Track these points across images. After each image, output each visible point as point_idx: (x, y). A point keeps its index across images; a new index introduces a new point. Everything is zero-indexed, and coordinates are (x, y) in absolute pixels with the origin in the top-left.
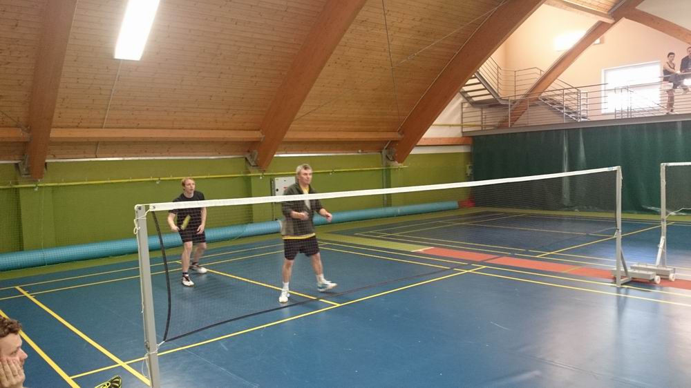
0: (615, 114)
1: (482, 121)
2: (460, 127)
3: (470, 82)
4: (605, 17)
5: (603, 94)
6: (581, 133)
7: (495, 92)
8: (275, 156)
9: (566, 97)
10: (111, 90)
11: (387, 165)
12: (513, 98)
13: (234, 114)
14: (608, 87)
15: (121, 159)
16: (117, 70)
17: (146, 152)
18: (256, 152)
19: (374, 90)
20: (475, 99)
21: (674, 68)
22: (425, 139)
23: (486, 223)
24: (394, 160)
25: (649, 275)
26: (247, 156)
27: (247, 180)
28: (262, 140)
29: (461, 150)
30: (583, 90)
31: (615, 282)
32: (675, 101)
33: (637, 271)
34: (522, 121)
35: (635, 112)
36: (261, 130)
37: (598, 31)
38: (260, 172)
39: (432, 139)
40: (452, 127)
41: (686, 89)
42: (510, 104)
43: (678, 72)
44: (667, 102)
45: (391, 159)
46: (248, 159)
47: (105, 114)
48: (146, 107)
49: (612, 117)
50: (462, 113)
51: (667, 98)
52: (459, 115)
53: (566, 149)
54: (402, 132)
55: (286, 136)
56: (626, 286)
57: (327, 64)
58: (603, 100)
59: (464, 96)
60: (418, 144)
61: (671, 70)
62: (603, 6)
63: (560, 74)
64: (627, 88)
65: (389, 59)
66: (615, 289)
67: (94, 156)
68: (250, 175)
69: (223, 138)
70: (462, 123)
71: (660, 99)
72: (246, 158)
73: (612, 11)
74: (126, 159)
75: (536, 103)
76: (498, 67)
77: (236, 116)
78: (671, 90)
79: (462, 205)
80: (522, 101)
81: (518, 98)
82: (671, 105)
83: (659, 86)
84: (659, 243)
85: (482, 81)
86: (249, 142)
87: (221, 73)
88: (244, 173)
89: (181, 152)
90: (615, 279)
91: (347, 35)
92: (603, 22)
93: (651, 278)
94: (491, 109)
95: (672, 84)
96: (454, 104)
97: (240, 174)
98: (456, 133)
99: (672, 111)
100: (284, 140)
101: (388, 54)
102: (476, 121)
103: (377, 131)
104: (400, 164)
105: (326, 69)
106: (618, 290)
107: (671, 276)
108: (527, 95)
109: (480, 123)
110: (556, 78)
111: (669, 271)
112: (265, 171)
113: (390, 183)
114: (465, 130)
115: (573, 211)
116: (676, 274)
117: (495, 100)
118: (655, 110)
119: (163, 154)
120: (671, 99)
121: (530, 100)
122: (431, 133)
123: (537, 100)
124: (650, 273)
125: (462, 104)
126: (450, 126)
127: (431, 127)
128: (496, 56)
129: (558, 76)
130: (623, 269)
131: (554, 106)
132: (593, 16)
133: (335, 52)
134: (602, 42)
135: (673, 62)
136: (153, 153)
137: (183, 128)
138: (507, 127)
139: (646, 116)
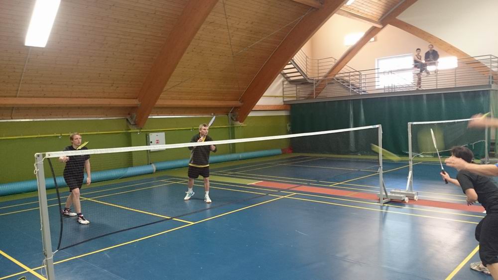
0: (384, 89)
1: (297, 94)
2: (282, 98)
3: (287, 67)
4: (377, 24)
5: (376, 75)
6: (362, 103)
7: (304, 73)
8: (149, 117)
9: (351, 77)
10: (23, 69)
11: (232, 124)
12: (317, 78)
13: (118, 87)
14: (380, 71)
15: (31, 120)
16: (28, 54)
17: (51, 115)
18: (135, 115)
19: (221, 71)
20: (292, 79)
21: (420, 59)
22: (258, 106)
23: (300, 164)
24: (237, 121)
25: (401, 197)
26: (128, 117)
27: (128, 135)
28: (139, 106)
29: (283, 113)
30: (363, 73)
31: (379, 203)
32: (422, 81)
33: (393, 195)
34: (323, 94)
35: (397, 88)
36: (138, 99)
37: (372, 32)
38: (137, 129)
39: (263, 106)
40: (277, 98)
41: (428, 73)
42: (314, 82)
43: (424, 61)
44: (416, 81)
45: (235, 119)
46: (129, 119)
47: (19, 87)
48: (51, 82)
49: (382, 91)
50: (283, 88)
51: (417, 79)
52: (281, 90)
53: (351, 113)
54: (242, 100)
55: (157, 103)
56: (387, 205)
57: (186, 52)
58: (376, 79)
59: (284, 77)
60: (253, 109)
61: (419, 60)
62: (375, 16)
63: (348, 62)
64: (391, 72)
65: (231, 49)
66: (379, 207)
67: (10, 118)
68: (130, 131)
69: (109, 105)
70: (283, 95)
71: (413, 79)
72: (127, 120)
73: (381, 20)
74: (35, 120)
75: (333, 81)
76: (307, 57)
77: (118, 89)
78: (419, 73)
79: (284, 152)
80: (322, 81)
81: (320, 78)
82: (419, 83)
83: (412, 71)
84: (408, 175)
85: (296, 66)
86: (130, 107)
87: (107, 57)
88: (126, 130)
89: (77, 115)
90: (379, 200)
91: (200, 32)
92: (376, 27)
93: (402, 199)
94: (302, 85)
95: (419, 69)
96: (277, 81)
97: (123, 130)
98: (279, 102)
99: (420, 87)
100: (155, 106)
101: (230, 46)
102: (293, 93)
103: (224, 100)
104: (241, 124)
105: (185, 56)
106: (382, 207)
107: (416, 197)
108: (326, 76)
109: (295, 95)
110: (345, 65)
111: (414, 194)
112: (141, 128)
113: (234, 136)
114: (285, 100)
115: (357, 155)
116: (419, 196)
117: (305, 79)
118: (410, 87)
119: (64, 116)
120: (420, 79)
121: (328, 79)
122: (262, 102)
123: (333, 79)
124: (402, 196)
125: (283, 82)
126: (275, 97)
127: (262, 97)
128: (305, 49)
129: (346, 63)
130: (384, 194)
131: (344, 83)
132: (368, 22)
133: (191, 43)
134: (375, 40)
135: (420, 54)
136: (57, 116)
137: (79, 97)
138: (312, 98)
139: (405, 90)
